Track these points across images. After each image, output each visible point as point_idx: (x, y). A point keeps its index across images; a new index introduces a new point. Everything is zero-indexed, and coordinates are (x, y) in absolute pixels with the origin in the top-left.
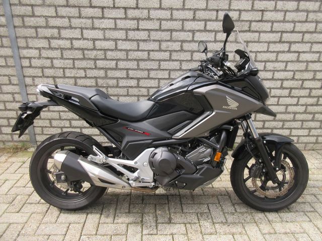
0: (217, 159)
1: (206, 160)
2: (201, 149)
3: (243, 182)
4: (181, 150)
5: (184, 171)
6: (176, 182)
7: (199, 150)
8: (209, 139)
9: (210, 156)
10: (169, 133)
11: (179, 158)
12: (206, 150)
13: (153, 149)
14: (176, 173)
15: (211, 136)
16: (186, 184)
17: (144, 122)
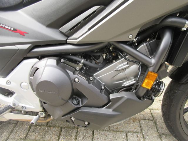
0: (148, 84)
1: (127, 84)
2: (120, 64)
3: (182, 112)
4: (84, 65)
5: (85, 102)
6: (73, 119)
7: (116, 65)
8: (136, 48)
9: (136, 76)
10: (61, 33)
11: (77, 80)
12: (128, 67)
13: (36, 60)
14: (72, 105)
15: (140, 42)
16: (89, 124)
17: (20, 11)
